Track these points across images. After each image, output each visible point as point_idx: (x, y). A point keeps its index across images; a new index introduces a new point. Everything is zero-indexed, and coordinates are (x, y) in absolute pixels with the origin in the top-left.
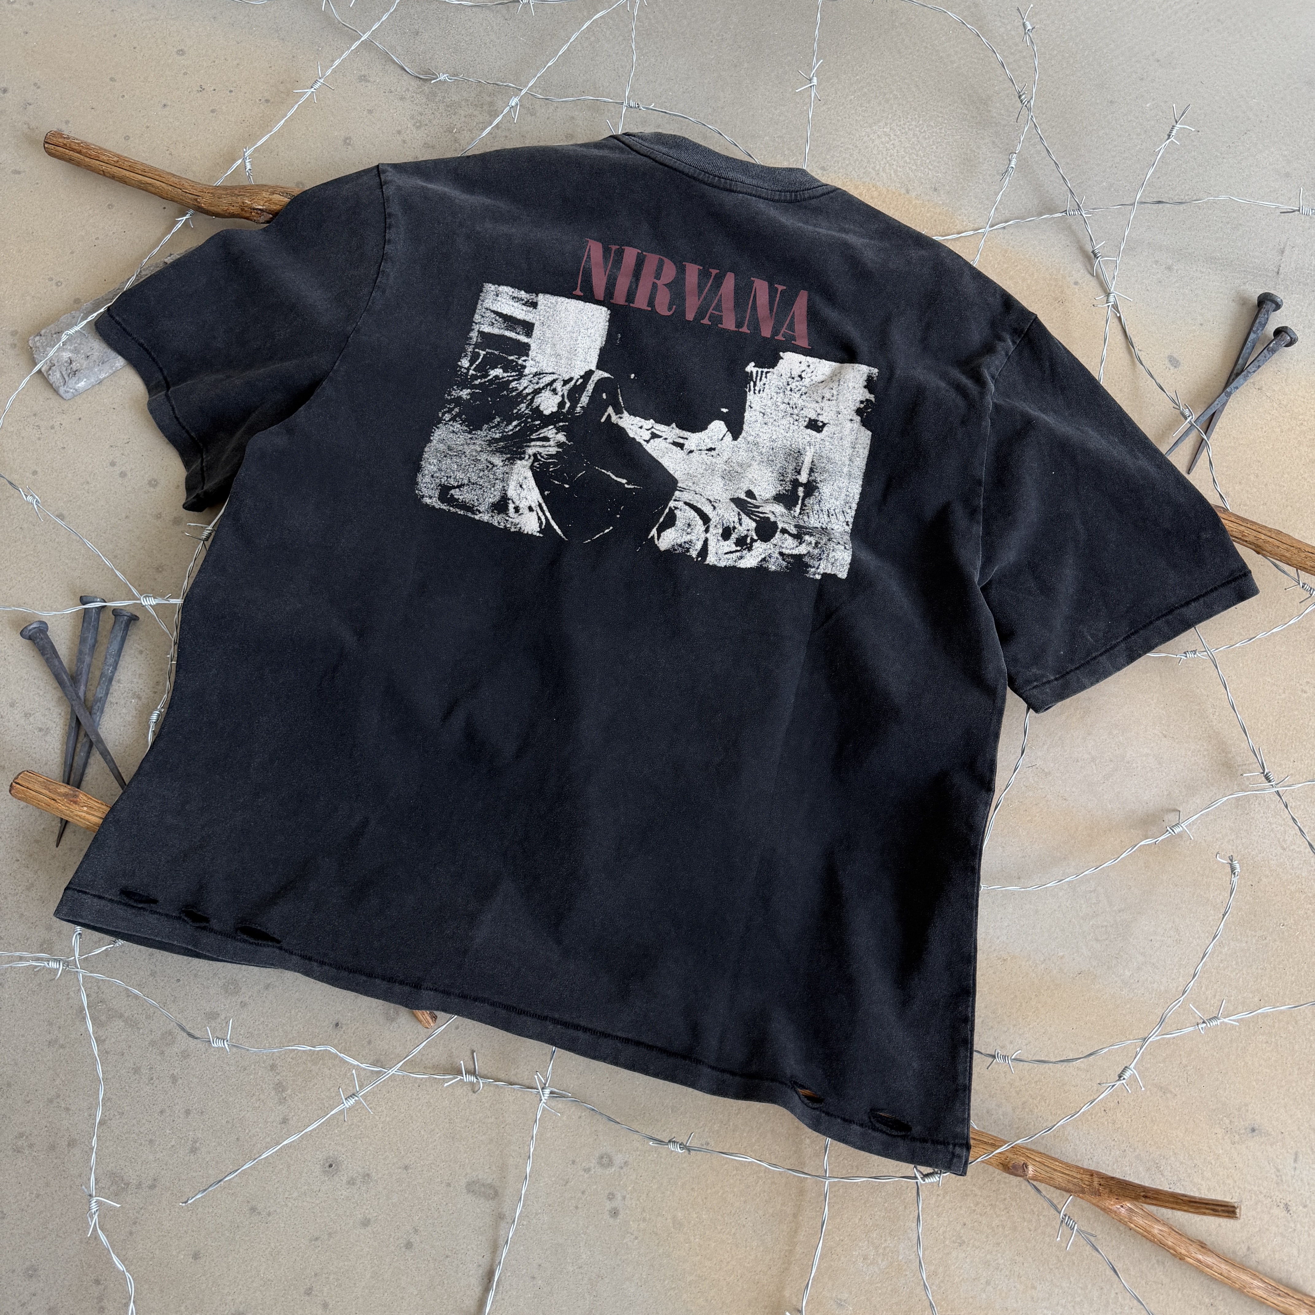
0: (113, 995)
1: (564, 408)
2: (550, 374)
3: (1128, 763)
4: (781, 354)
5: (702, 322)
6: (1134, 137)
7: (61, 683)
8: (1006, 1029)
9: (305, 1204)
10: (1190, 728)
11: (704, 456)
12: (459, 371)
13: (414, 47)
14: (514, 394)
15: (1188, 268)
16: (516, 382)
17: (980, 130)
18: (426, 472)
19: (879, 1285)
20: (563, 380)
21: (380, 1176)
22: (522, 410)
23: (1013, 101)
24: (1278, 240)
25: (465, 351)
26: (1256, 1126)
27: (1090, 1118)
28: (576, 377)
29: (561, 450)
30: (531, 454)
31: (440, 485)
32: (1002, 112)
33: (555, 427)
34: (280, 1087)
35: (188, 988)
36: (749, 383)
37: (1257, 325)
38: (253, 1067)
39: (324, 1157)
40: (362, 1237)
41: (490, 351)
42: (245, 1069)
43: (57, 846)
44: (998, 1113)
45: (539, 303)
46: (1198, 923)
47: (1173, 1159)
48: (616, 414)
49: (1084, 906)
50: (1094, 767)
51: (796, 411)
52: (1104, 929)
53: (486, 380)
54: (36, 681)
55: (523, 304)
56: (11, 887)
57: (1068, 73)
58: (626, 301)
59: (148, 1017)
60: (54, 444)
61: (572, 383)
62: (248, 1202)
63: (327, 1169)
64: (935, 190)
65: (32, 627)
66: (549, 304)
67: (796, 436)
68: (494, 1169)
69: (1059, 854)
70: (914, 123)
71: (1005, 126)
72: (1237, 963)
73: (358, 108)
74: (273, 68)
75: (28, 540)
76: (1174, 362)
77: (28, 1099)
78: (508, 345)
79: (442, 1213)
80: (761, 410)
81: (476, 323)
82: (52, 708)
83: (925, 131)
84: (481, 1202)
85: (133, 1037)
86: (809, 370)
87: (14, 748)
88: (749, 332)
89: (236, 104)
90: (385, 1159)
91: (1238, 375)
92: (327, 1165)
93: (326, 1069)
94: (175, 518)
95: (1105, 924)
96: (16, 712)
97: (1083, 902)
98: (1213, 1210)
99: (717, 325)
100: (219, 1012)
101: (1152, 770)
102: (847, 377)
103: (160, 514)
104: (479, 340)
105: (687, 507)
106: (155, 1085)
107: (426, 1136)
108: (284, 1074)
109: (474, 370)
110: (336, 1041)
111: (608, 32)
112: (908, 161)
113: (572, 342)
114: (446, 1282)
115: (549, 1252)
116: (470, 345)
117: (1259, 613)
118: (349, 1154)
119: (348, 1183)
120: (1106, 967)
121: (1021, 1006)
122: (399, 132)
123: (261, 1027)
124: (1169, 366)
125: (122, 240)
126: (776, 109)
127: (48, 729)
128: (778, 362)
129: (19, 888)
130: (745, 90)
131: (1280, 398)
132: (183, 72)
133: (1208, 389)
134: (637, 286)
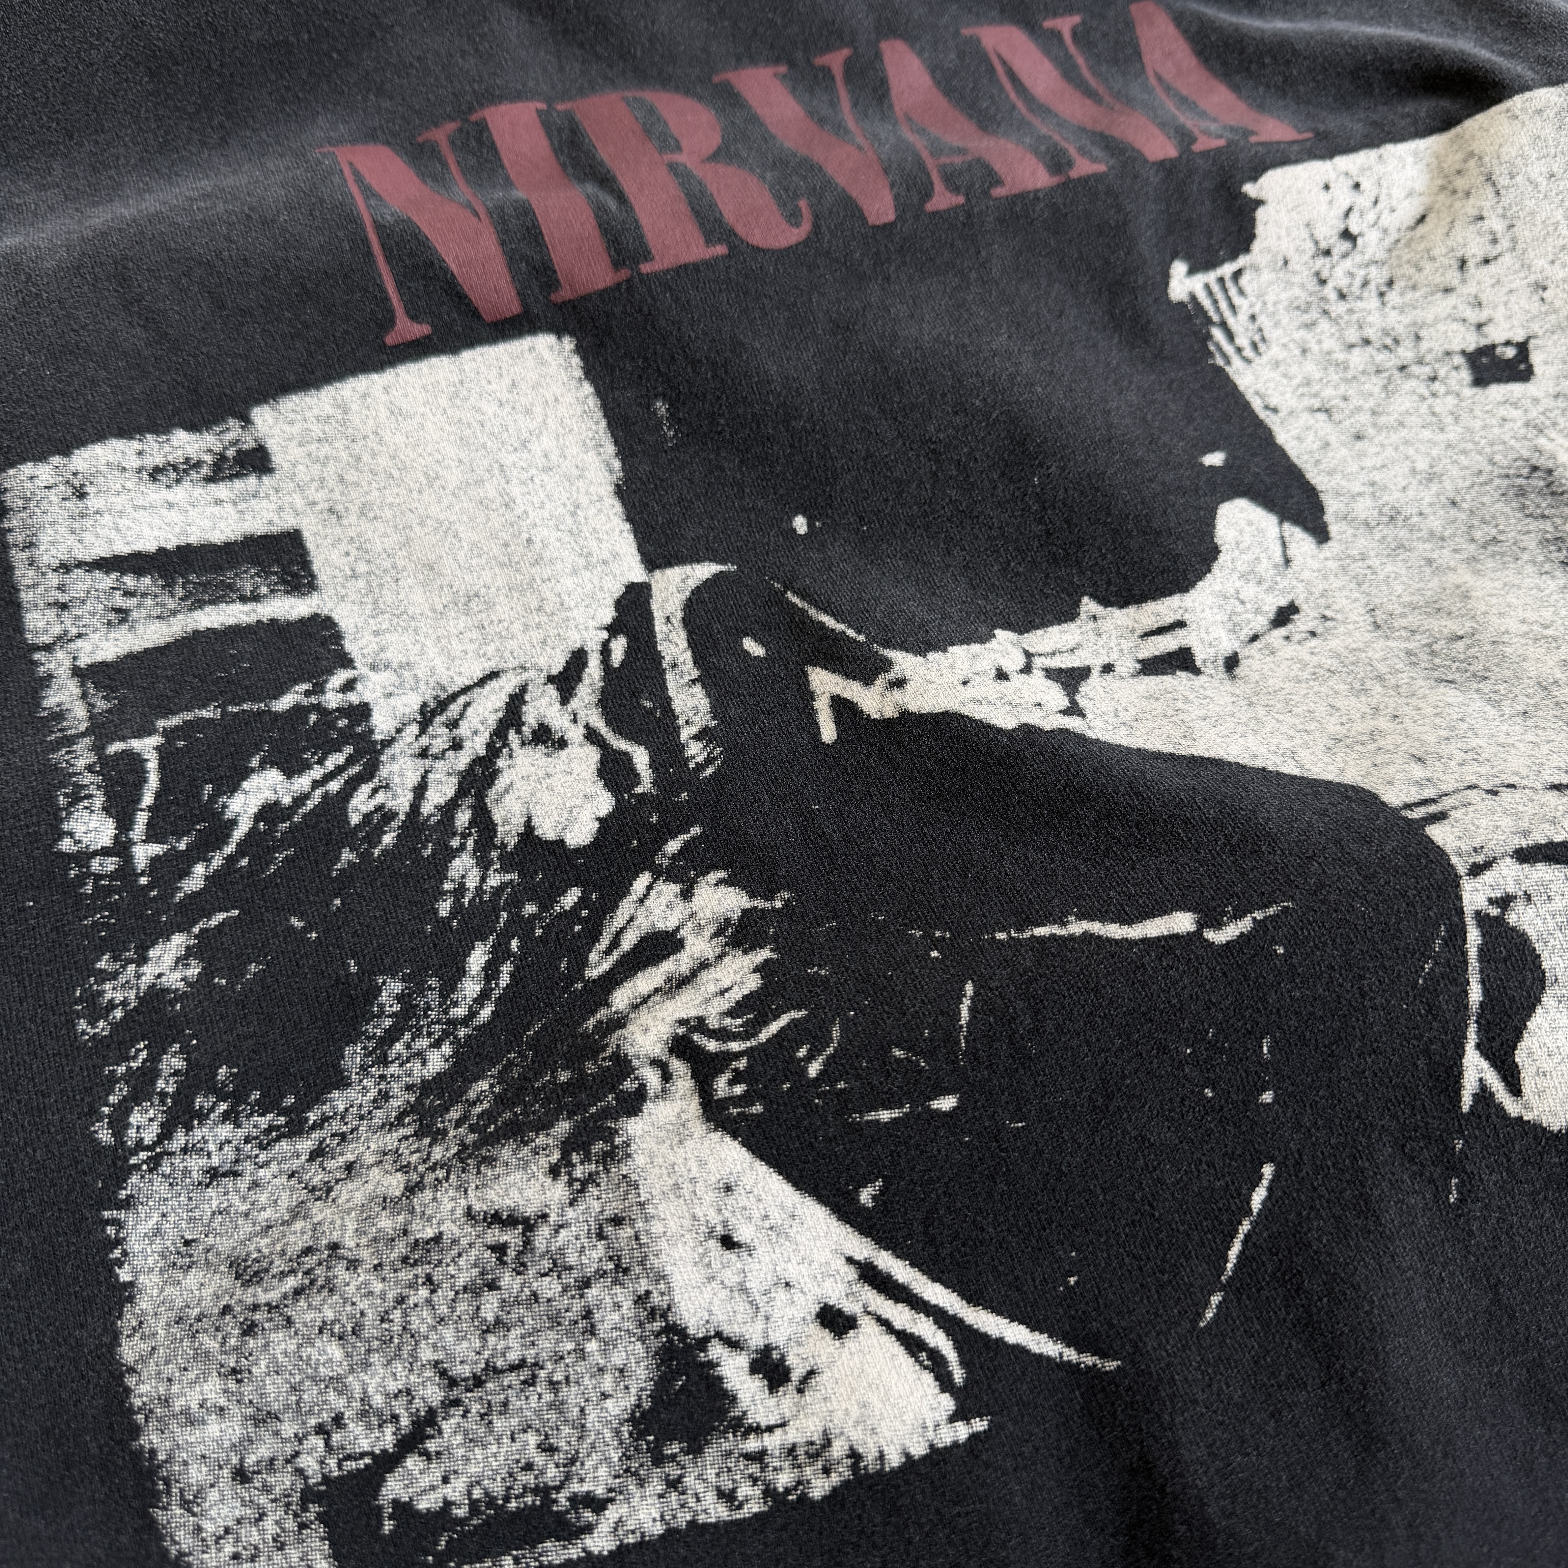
1: (636, 778)
2: (482, 682)
4: (1250, 189)
5: (930, 207)
11: (1288, 651)
12: (81, 880)
14: (388, 839)
16: (366, 789)
18: (197, 1474)
20: (551, 679)
22: (472, 883)
25: (64, 777)
28: (593, 640)
29: (764, 954)
30: (658, 1050)
31: (308, 1496)
33: (658, 874)
36: (1209, 336)
41: (175, 721)
45: (273, 445)
48: (868, 681)
51: (1406, 353)
53: (230, 849)
55: (210, 479)
58: (617, 265)
61: (594, 670)
66: (317, 430)
67: (1478, 424)
78: (236, 660)
80: (1307, 402)
81: (48, 648)
86: (1363, 201)
88: (1101, 168)
99: (986, 193)
102: (1510, 151)
104: (102, 705)
105: (1543, 872)
109: (152, 836)
113: (496, 522)
116: (70, 741)
128: (1252, 222)
134: (621, 198)
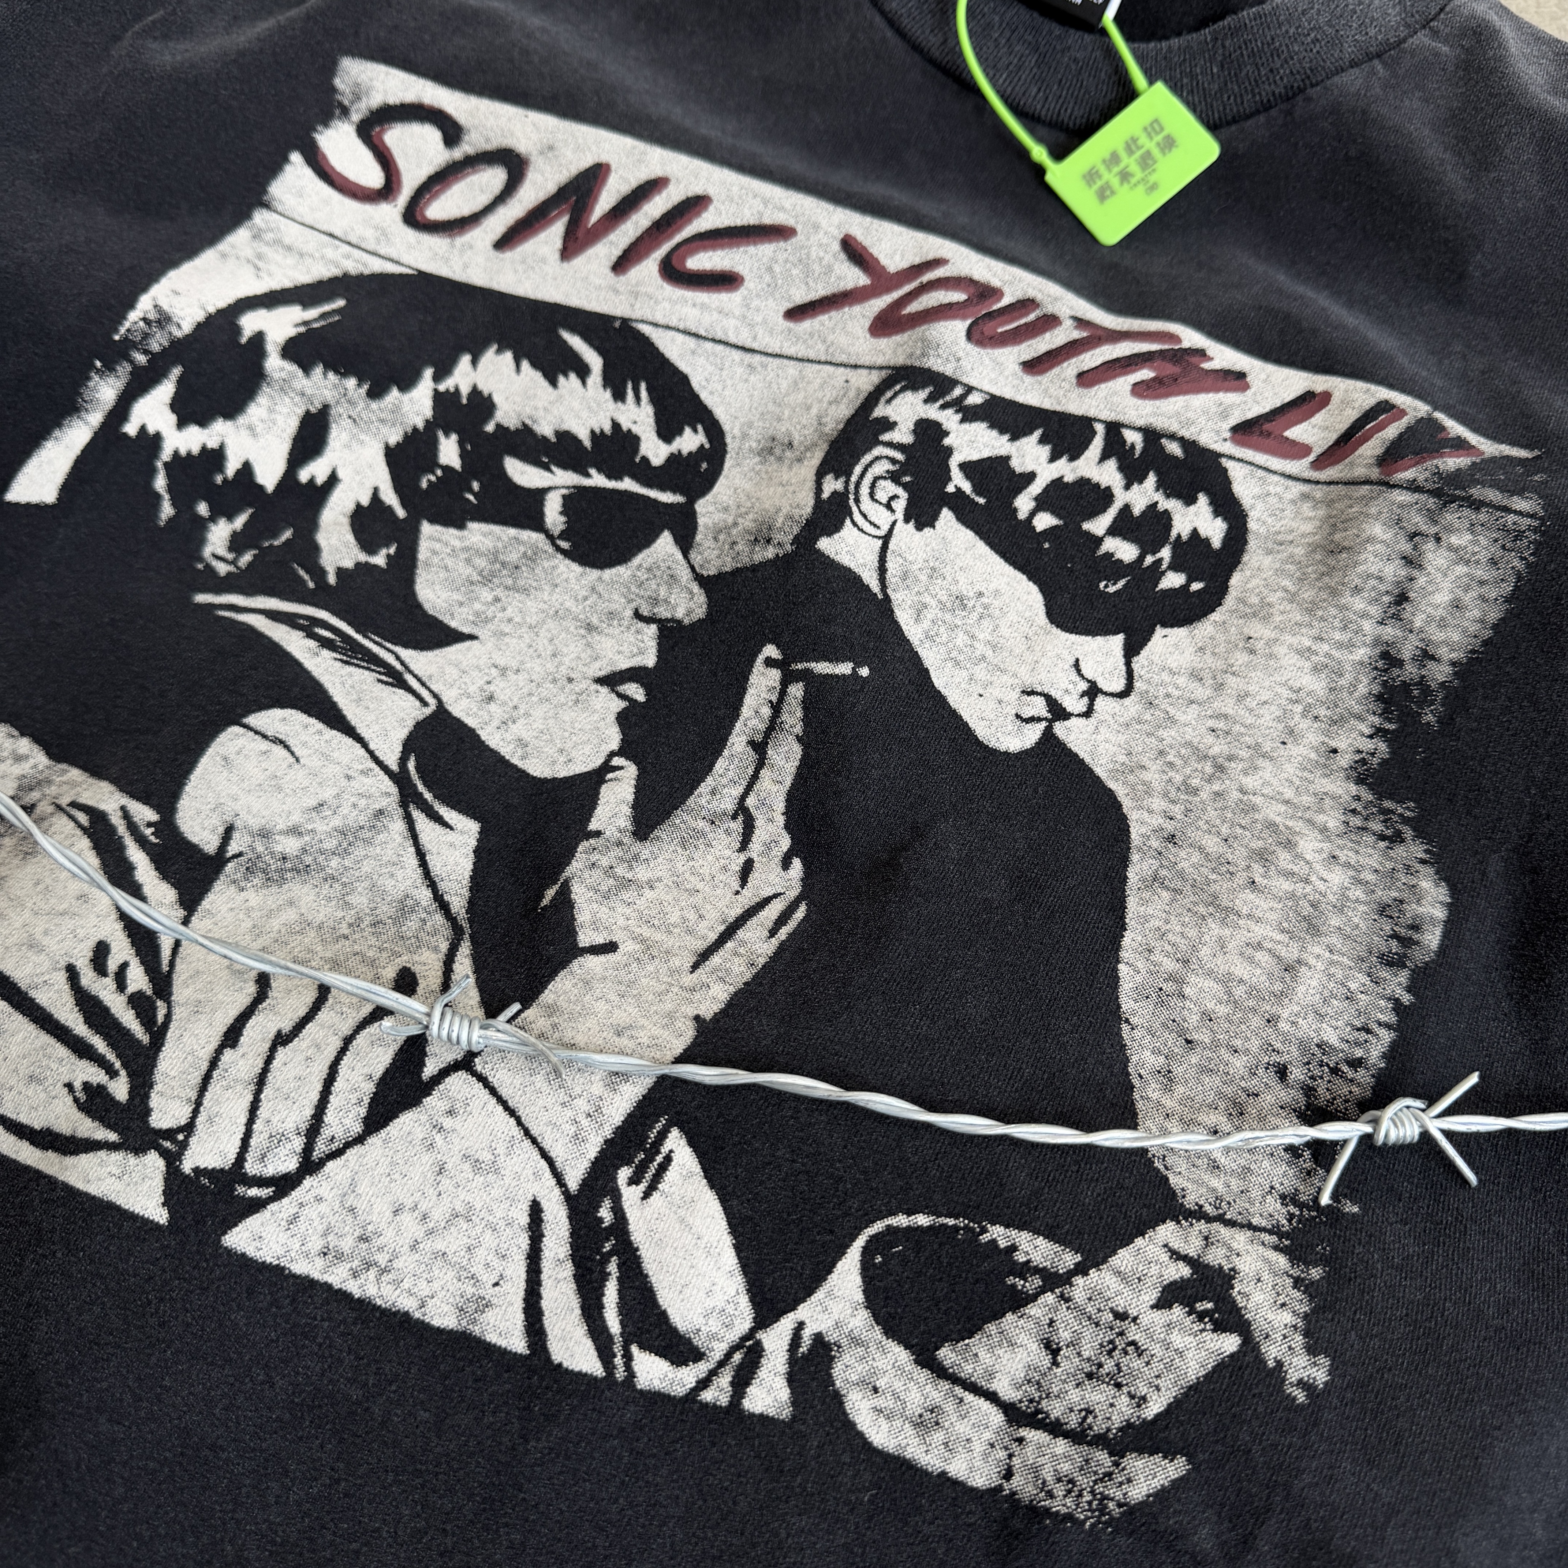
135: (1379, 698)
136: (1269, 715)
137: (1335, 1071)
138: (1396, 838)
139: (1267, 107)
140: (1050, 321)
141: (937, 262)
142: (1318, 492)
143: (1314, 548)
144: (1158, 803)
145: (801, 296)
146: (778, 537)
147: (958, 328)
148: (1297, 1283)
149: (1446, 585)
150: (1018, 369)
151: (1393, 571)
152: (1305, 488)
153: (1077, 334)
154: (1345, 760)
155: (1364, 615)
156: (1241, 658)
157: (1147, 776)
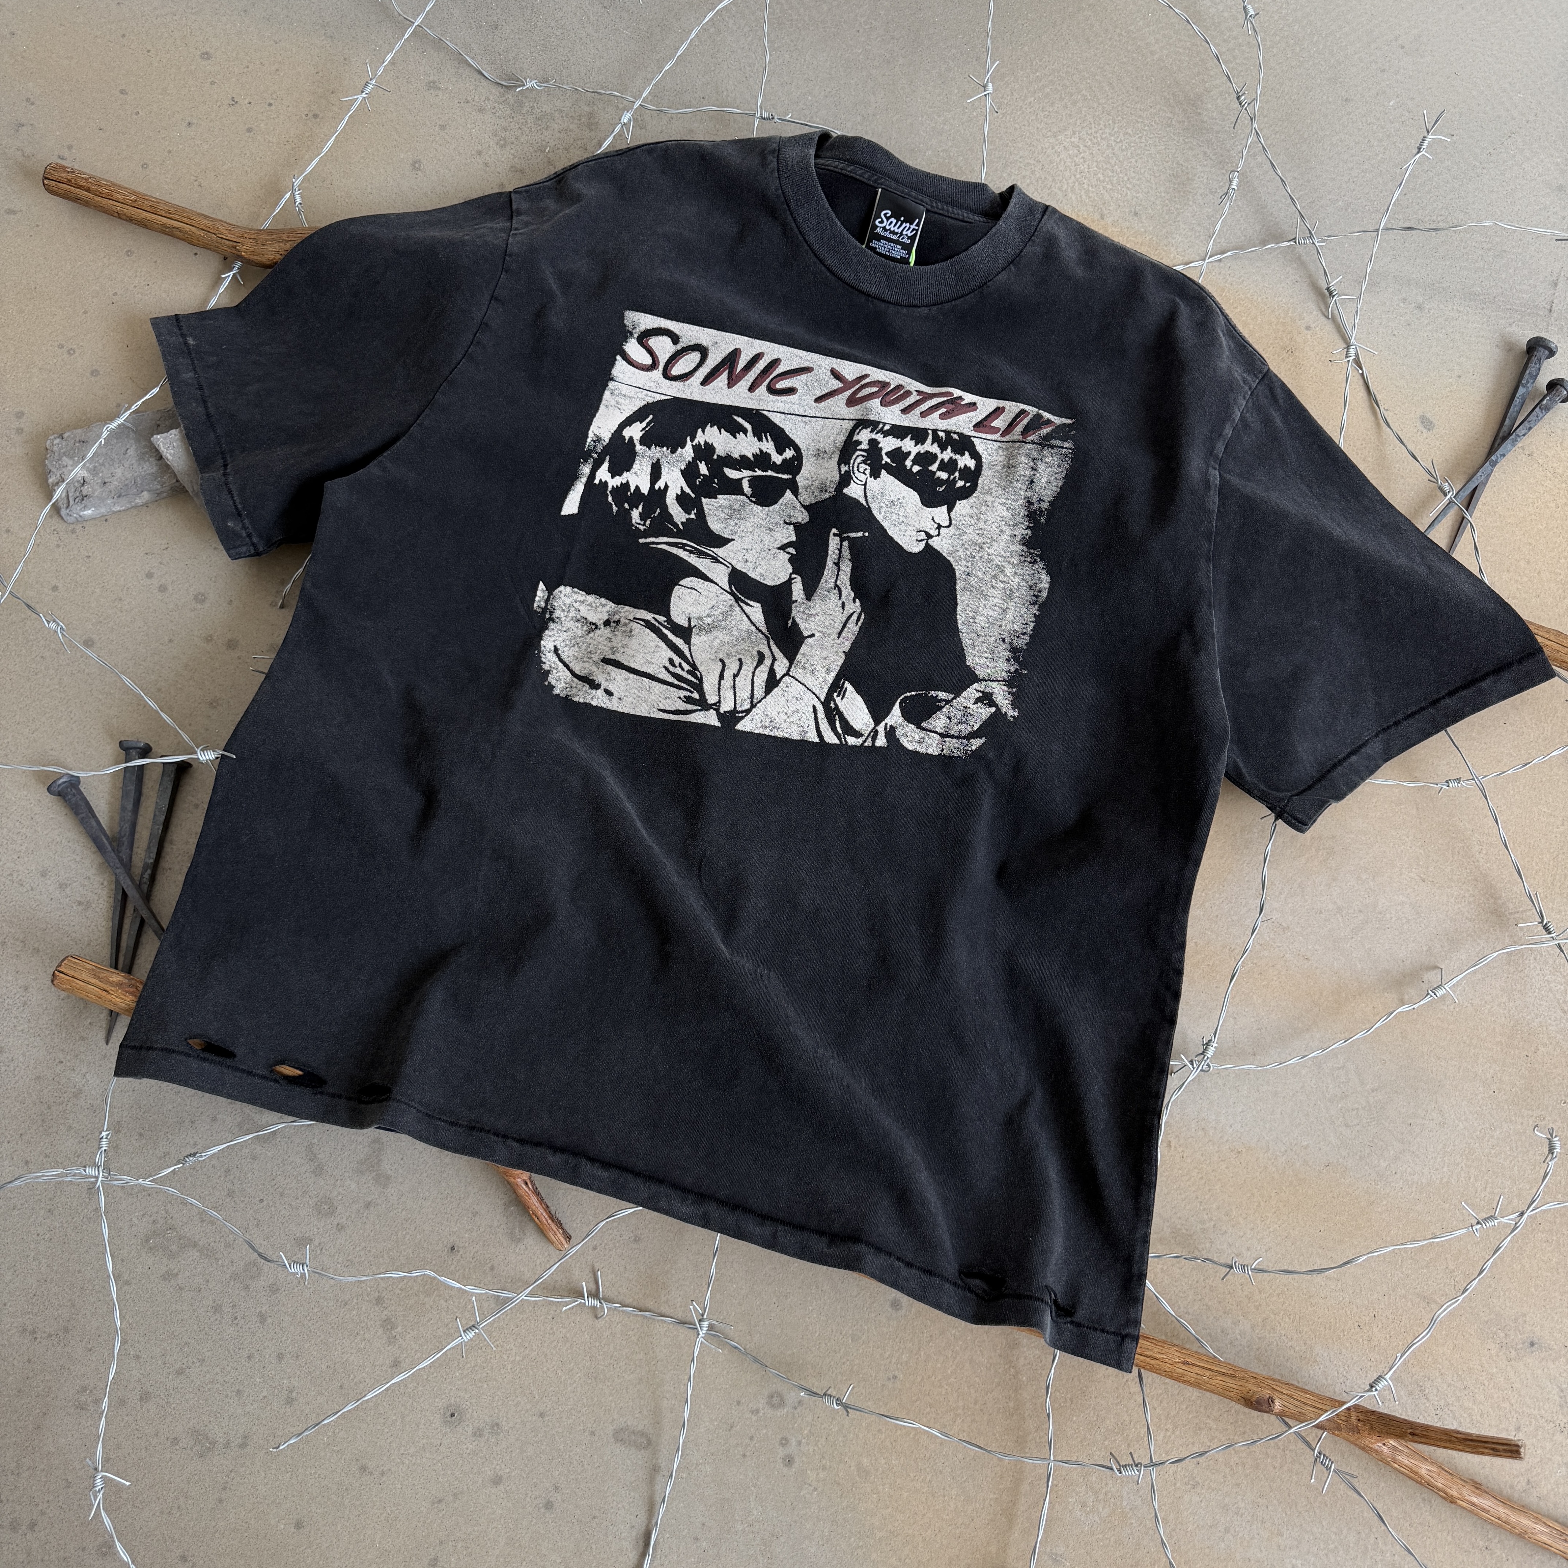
0: (185, 1220)
3: (1380, 913)
6: (1376, 144)
7: (100, 848)
8: (1242, 1234)
9: (424, 1460)
10: (1452, 870)
13: (494, 44)
15: (1442, 306)
17: (1187, 138)
19: (1101, 1536)
21: (511, 1425)
23: (1228, 101)
24: (1550, 270)
26: (1536, 1340)
27: (1342, 1335)
32: (1215, 114)
34: (388, 1324)
35: (273, 1209)
37: (1526, 376)
38: (355, 1301)
39: (445, 1405)
40: (494, 1497)
42: (346, 1304)
43: (107, 1043)
44: (1234, 1333)
46: (1465, 1103)
47: (1439, 1380)
49: (1331, 1086)
50: (1340, 919)
52: (1354, 1113)
54: (70, 844)
56: (56, 1094)
57: (1293, 64)
59: (228, 1245)
60: (76, 552)
62: (357, 1460)
63: (449, 1419)
64: (1136, 214)
65: (62, 781)
68: (645, 1413)
69: (1300, 1025)
70: (1107, 130)
71: (1218, 132)
72: (1511, 1149)
73: (428, 123)
74: (320, 74)
75: (52, 672)
76: (1427, 423)
77: (90, 1346)
79: (586, 1466)
82: (92, 877)
83: (1121, 141)
84: (631, 1452)
85: (211, 1269)
87: (49, 926)
89: (277, 121)
90: (517, 1405)
91: (1505, 439)
92: (449, 1414)
93: (442, 1302)
94: (230, 641)
95: (1356, 1106)
96: (49, 882)
97: (1329, 1081)
98: (1493, 1449)
100: (312, 1237)
101: (1408, 921)
103: (211, 636)
106: (240, 1325)
107: (563, 1378)
108: (393, 1308)
110: (453, 1267)
111: (731, 21)
112: (1102, 178)
114: (594, 1547)
115: (714, 1508)
117: (1532, 728)
118: (474, 1401)
119: (474, 1434)
120: (1358, 1158)
121: (1259, 1205)
122: (479, 153)
123: (362, 1253)
124: (1421, 428)
125: (147, 295)
126: (939, 116)
127: (88, 902)
129: (65, 1095)
130: (901, 92)
131: (1555, 465)
132: (210, 80)
133: (1468, 456)
135: (1027, 516)
136: (994, 526)
137: (1018, 637)
138: (1035, 562)
139: (974, 291)
140: (908, 393)
141: (866, 376)
142: (1004, 445)
143: (1004, 466)
144: (963, 563)
145: (819, 393)
146: (829, 489)
147: (877, 401)
148: (1010, 693)
149: (1045, 475)
150: (899, 412)
151: (1028, 472)
152: (999, 444)
153: (918, 398)
154: (1018, 538)
155: (1021, 489)
156: (984, 508)
157: (959, 554)
